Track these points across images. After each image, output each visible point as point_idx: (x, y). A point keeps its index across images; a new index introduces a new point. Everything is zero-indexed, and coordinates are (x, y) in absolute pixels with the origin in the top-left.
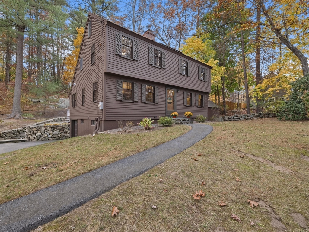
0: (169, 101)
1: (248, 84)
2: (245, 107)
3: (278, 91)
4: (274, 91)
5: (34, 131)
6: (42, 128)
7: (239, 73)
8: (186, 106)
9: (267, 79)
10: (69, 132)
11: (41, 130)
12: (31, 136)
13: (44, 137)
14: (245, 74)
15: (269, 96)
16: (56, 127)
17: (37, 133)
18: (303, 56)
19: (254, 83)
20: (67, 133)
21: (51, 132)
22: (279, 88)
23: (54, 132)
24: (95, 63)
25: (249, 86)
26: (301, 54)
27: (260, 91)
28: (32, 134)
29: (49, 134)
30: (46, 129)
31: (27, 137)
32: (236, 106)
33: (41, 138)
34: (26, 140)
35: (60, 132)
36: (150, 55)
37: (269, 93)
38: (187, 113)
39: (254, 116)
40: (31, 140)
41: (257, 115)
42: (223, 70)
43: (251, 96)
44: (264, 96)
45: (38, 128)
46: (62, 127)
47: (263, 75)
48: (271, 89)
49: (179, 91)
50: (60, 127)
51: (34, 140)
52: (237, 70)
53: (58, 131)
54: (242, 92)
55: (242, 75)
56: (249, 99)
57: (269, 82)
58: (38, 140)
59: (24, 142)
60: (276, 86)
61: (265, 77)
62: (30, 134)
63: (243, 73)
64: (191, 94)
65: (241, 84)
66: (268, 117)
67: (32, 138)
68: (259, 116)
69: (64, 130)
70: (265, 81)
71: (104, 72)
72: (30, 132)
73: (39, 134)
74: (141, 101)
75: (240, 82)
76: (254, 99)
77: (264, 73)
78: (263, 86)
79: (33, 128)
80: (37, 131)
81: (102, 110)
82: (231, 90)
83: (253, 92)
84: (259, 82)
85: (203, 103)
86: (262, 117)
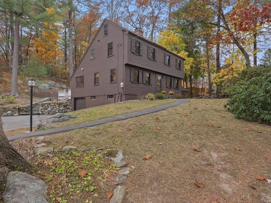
0: (157, 84)
1: (211, 72)
2: (208, 92)
3: (230, 79)
4: (228, 79)
5: (46, 106)
6: (52, 104)
7: (203, 63)
8: (168, 88)
9: (224, 69)
10: (71, 108)
11: (51, 106)
12: (44, 110)
13: (53, 112)
14: (208, 64)
15: (225, 82)
16: (61, 104)
17: (48, 108)
18: (247, 54)
19: (215, 71)
20: (69, 109)
21: (58, 108)
22: (231, 76)
23: (60, 108)
24: (113, 55)
25: (211, 74)
26: (245, 53)
27: (219, 78)
28: (45, 108)
29: (57, 109)
30: (55, 105)
31: (41, 111)
32: (201, 90)
33: (51, 112)
34: (40, 113)
35: (64, 108)
36: (149, 52)
37: (224, 80)
38: (170, 92)
39: (214, 98)
40: (44, 114)
41: (217, 96)
42: (191, 61)
43: (212, 82)
44: (221, 82)
45: (49, 104)
46: (65, 104)
47: (221, 66)
48: (226, 77)
49: (164, 77)
50: (64, 104)
51: (46, 114)
52: (202, 61)
53: (63, 107)
54: (206, 79)
55: (206, 65)
56: (211, 85)
57: (224, 72)
58: (49, 114)
59: (39, 115)
60: (229, 75)
61: (222, 67)
62: (43, 109)
63: (207, 63)
64: (171, 79)
65: (205, 72)
66: (224, 98)
67: (45, 112)
68: (217, 97)
69: (67, 107)
70: (222, 70)
71: (124, 63)
72: (43, 107)
73: (49, 109)
74: (143, 83)
75: (204, 71)
76: (214, 85)
77: (222, 64)
78: (221, 74)
79: (45, 104)
80: (48, 106)
81: (123, 88)
82: (196, 77)
83: (214, 79)
84: (218, 71)
85: (179, 86)
86: (220, 98)
